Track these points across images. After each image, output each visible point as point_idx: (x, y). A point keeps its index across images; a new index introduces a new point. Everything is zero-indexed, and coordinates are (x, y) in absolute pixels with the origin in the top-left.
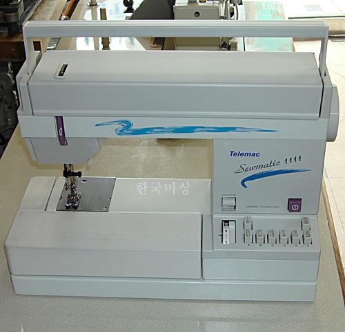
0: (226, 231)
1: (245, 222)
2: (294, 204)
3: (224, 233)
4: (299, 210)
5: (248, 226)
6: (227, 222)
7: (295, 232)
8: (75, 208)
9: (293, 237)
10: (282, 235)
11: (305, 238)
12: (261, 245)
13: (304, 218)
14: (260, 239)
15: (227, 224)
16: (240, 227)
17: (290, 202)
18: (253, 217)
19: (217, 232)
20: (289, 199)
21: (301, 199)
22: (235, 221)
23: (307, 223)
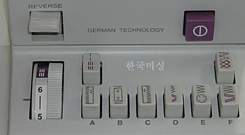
0: (40, 90)
1: (86, 66)
3: (37, 95)
4: (209, 37)
7: (201, 89)
9: (196, 103)
10: (169, 98)
11: (224, 104)
12: (120, 123)
13: (222, 55)
16: (73, 78)
17: (188, 21)
19: (20, 91)
20: (185, 12)
21: (214, 12)
22: (63, 62)
23: (227, 64)
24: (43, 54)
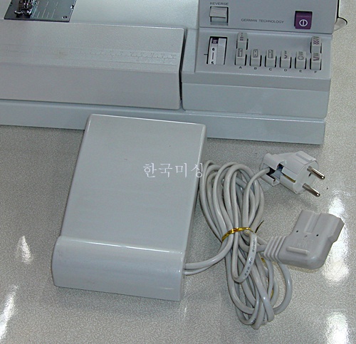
0: (213, 50)
1: (239, 39)
2: (303, 19)
3: (211, 52)
4: (308, 27)
5: (242, 44)
6: (217, 38)
7: (301, 53)
8: (28, 17)
9: (297, 60)
10: (283, 57)
11: (313, 62)
12: (255, 68)
13: (314, 38)
14: (256, 61)
15: (215, 41)
16: (231, 46)
17: (298, 16)
18: (250, 33)
19: (203, 50)
20: (296, 12)
21: (311, 13)
22: (226, 38)
23: (317, 43)
24: (216, 33)
